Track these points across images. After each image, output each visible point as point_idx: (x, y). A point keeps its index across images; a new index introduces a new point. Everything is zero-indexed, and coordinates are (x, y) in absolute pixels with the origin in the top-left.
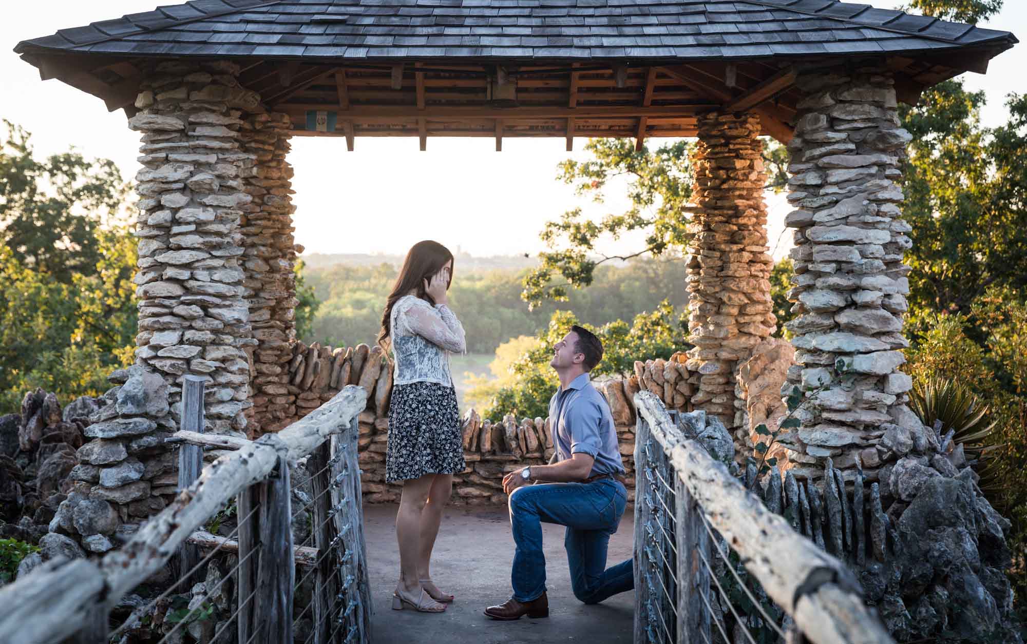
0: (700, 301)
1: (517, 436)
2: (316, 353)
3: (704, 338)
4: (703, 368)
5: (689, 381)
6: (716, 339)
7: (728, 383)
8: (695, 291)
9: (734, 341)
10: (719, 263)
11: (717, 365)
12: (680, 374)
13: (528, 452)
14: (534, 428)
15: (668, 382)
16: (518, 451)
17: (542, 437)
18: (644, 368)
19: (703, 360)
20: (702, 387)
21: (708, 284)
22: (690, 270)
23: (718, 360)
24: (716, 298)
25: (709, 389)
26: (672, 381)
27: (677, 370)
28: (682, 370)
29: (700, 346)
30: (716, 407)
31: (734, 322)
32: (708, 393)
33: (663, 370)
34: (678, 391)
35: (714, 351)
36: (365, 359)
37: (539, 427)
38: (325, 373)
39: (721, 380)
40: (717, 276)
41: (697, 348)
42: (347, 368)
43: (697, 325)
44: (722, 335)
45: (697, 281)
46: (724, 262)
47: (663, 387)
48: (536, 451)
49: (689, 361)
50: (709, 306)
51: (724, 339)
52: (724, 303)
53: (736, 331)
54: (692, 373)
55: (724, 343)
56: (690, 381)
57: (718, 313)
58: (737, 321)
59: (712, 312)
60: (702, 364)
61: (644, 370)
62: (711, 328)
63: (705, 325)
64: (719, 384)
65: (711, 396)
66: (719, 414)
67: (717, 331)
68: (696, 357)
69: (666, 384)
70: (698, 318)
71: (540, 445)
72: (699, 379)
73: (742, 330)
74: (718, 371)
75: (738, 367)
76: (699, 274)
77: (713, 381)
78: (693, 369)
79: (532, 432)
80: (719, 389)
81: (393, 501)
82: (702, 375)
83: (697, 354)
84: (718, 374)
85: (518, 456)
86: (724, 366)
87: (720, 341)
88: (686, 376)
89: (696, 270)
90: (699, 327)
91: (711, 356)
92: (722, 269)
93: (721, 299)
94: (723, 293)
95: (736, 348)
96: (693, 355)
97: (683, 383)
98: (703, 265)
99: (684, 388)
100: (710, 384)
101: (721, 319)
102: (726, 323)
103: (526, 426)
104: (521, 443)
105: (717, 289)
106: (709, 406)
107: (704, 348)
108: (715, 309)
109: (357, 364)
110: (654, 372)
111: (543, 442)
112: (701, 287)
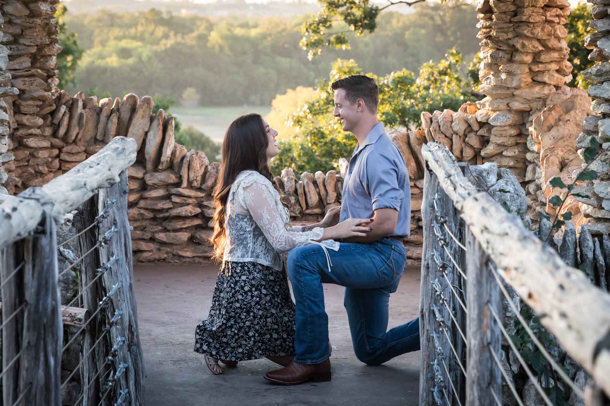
0: (491, 48)
1: (296, 191)
2: (80, 104)
3: (496, 87)
4: (494, 119)
5: (479, 133)
6: (508, 88)
7: (520, 135)
8: (486, 38)
9: (527, 90)
10: (513, 8)
11: (509, 115)
12: (469, 126)
13: (308, 207)
14: (315, 183)
15: (457, 134)
16: (297, 207)
17: (323, 192)
18: (431, 119)
19: (494, 111)
20: (493, 139)
21: (501, 30)
22: (482, 15)
23: (510, 110)
24: (508, 45)
25: (500, 141)
26: (461, 133)
27: (466, 121)
28: (471, 122)
29: (491, 95)
30: (507, 160)
31: (527, 70)
32: (499, 145)
33: (452, 122)
34: (467, 144)
35: (506, 102)
36: (133, 110)
37: (320, 182)
38: (91, 125)
39: (513, 132)
40: (510, 22)
41: (488, 98)
42: (114, 119)
43: (489, 74)
44: (514, 84)
45: (489, 27)
46: (518, 7)
47: (451, 140)
48: (316, 207)
49: (479, 112)
50: (501, 54)
51: (516, 88)
52: (517, 50)
53: (530, 80)
54: (482, 125)
55: (517, 92)
56: (481, 132)
57: (511, 60)
58: (530, 69)
59: (505, 60)
60: (493, 115)
61: (431, 122)
62: (503, 76)
63: (497, 73)
64: (511, 136)
65: (502, 149)
66: (510, 168)
67: (509, 79)
68: (487, 107)
69: (454, 136)
70: (489, 66)
71: (321, 200)
72: (489, 131)
73: (535, 78)
74: (510, 122)
75: (531, 118)
76: (491, 19)
77: (504, 133)
78: (484, 120)
79: (312, 187)
80: (511, 141)
81: (164, 260)
82: (493, 127)
83: (487, 104)
84: (510, 125)
85: (297, 212)
86: (516, 117)
87: (512, 90)
88: (475, 127)
89: (488, 15)
90: (491, 76)
91: (503, 106)
92: (515, 14)
93: (514, 46)
94: (516, 39)
95: (529, 98)
96: (484, 105)
97: (472, 135)
98: (495, 10)
99: (473, 140)
100: (501, 136)
101: (514, 67)
102: (519, 72)
103: (306, 181)
104: (300, 198)
105: (510, 35)
106: (499, 159)
107: (496, 97)
108: (507, 57)
109: (125, 115)
110: (441, 124)
111: (323, 197)
112: (494, 33)
